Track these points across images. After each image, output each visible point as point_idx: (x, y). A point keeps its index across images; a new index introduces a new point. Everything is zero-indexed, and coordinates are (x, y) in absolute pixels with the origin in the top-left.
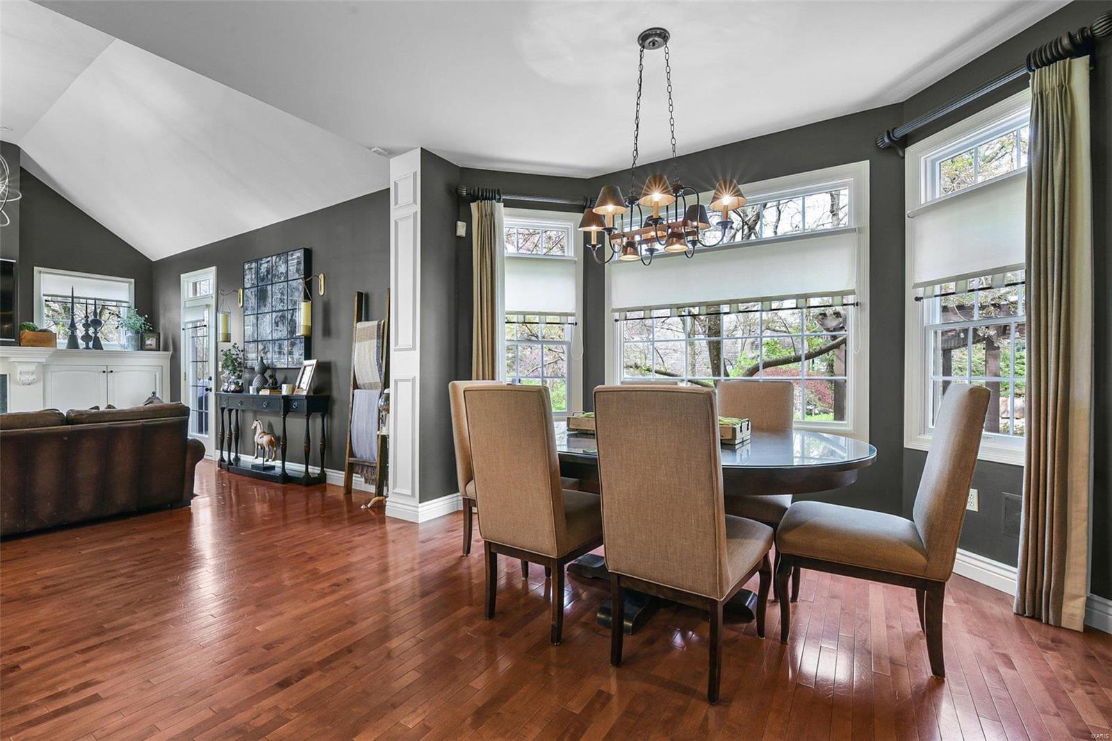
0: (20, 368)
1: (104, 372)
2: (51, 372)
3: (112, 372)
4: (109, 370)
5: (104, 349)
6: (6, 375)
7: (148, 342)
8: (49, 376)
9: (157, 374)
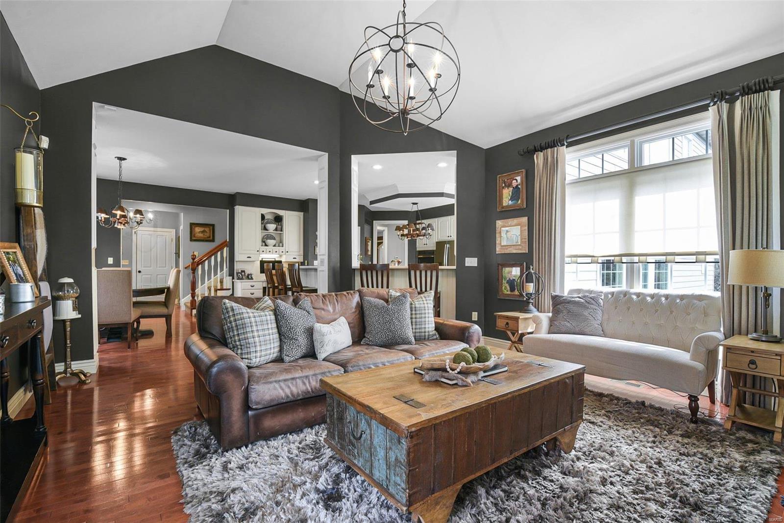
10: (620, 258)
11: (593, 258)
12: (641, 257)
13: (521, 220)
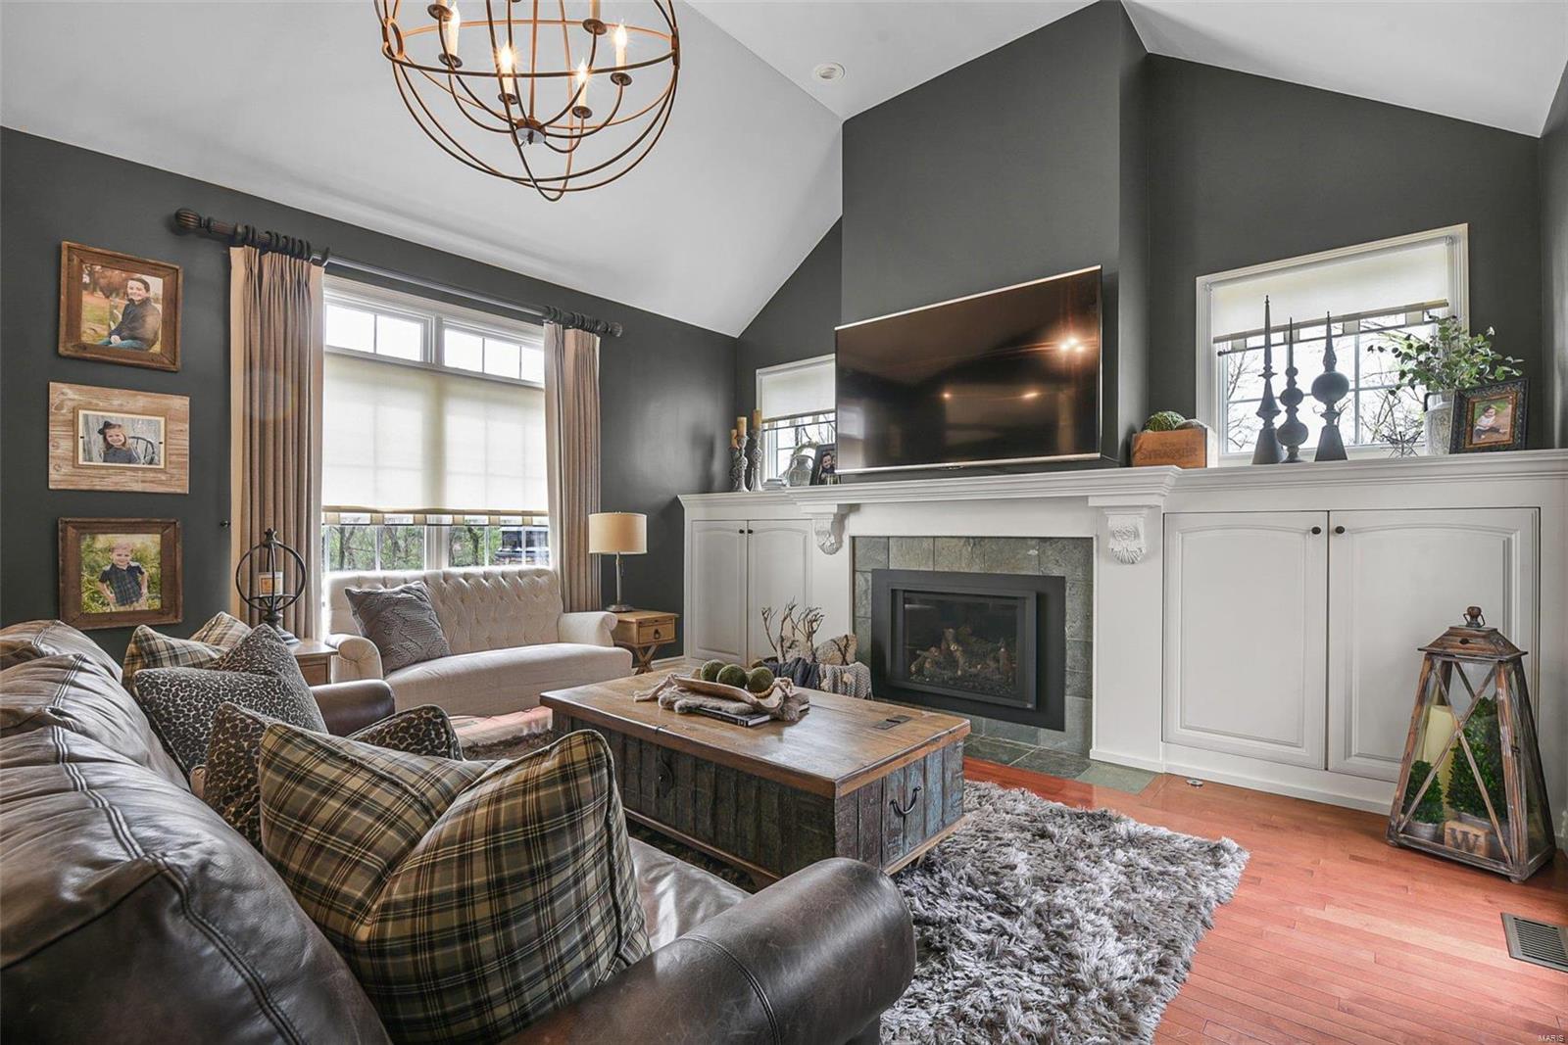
0: (1116, 522)
1: (1316, 531)
2: (1183, 532)
3: (1340, 530)
4: (1333, 526)
5: (1349, 459)
6: (1092, 538)
7: (1485, 422)
8: (1176, 541)
9: (1516, 538)
10: (423, 516)
11: (374, 515)
12: (456, 516)
13: (167, 402)
